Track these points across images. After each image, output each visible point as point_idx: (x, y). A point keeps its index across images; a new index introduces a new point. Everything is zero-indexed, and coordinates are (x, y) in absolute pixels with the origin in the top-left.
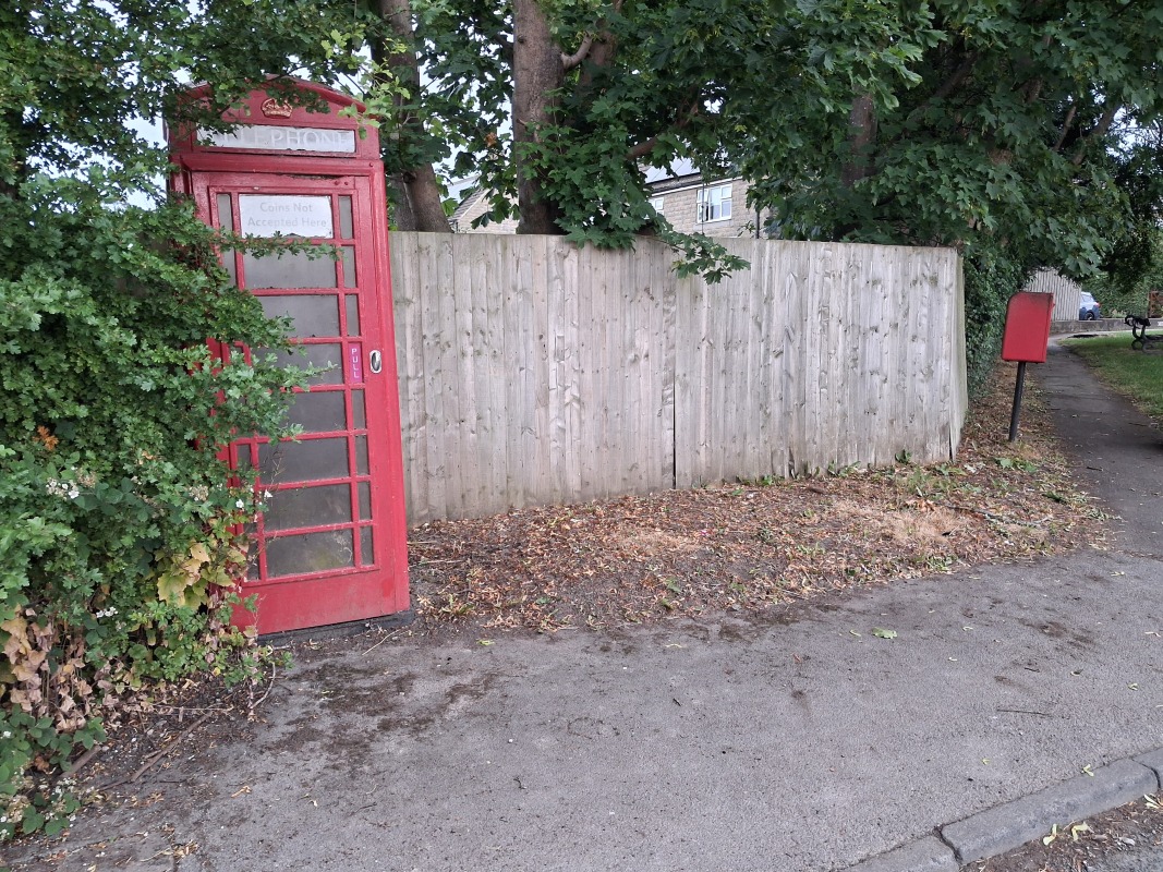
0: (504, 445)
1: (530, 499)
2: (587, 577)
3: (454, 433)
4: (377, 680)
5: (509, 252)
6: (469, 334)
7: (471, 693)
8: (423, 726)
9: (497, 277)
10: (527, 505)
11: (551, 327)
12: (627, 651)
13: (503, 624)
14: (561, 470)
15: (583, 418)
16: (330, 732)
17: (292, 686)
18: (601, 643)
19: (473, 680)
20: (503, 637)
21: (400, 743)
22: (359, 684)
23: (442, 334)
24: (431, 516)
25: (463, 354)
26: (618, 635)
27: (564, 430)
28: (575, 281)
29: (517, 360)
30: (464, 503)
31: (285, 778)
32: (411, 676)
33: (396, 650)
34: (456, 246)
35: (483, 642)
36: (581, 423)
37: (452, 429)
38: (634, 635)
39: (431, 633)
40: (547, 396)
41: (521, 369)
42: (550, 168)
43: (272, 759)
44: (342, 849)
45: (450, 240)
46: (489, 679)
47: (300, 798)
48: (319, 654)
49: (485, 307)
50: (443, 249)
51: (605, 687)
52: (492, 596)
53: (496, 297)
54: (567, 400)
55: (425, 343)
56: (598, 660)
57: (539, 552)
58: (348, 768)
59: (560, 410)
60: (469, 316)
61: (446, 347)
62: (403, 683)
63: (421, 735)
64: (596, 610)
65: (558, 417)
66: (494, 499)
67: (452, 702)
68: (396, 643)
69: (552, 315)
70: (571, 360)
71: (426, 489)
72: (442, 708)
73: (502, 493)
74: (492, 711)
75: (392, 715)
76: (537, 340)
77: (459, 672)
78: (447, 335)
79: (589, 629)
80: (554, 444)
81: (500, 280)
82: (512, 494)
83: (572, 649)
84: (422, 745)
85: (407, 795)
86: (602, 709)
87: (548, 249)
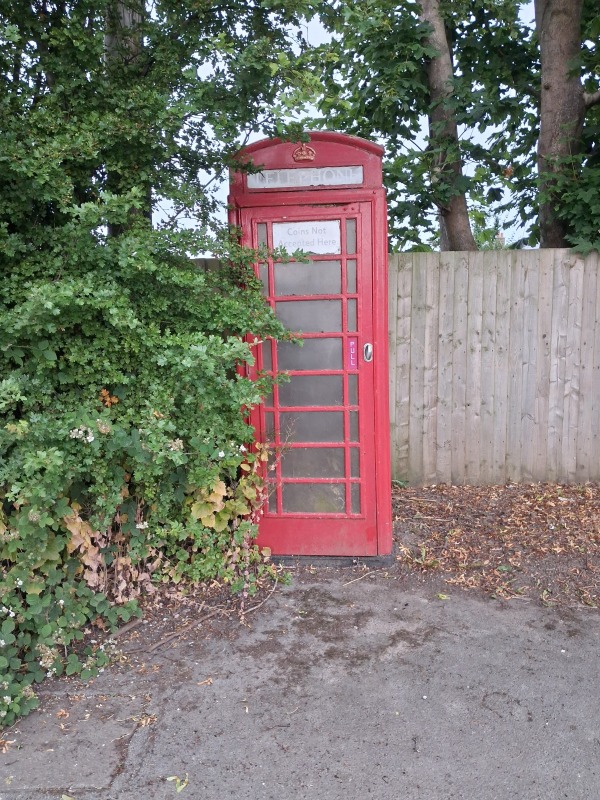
0: (504, 427)
1: (526, 475)
2: (554, 553)
3: (460, 414)
4: (343, 610)
5: (519, 265)
6: (478, 333)
7: (411, 641)
8: (359, 662)
9: (506, 286)
10: (523, 480)
11: (555, 327)
12: (572, 633)
13: (463, 583)
14: (557, 453)
15: (582, 408)
16: (288, 649)
17: (282, 601)
18: (547, 620)
19: (418, 629)
20: (460, 594)
21: (334, 673)
22: (329, 610)
23: (455, 334)
24: (439, 479)
25: (472, 350)
26: (569, 615)
27: (562, 419)
28: (580, 288)
29: (521, 356)
30: (466, 471)
31: (239, 680)
32: (370, 614)
33: (369, 587)
34: (472, 261)
35: (441, 595)
36: (579, 413)
37: (459, 412)
38: (584, 618)
39: (402, 578)
40: (547, 388)
41: (524, 364)
42: (564, 191)
43: (238, 660)
44: (244, 762)
45: (466, 257)
46: (431, 632)
47: (240, 701)
48: (313, 578)
49: (494, 311)
50: (461, 264)
51: (535, 666)
52: (461, 556)
53: (505, 303)
54: (566, 392)
55: (440, 340)
56: (538, 636)
57: (518, 523)
58: (285, 685)
59: (559, 400)
60: (479, 319)
61: (458, 344)
62: (361, 618)
63: (354, 670)
64: (553, 585)
65: (557, 407)
66: (493, 472)
67: (391, 645)
68: (372, 581)
69: (556, 318)
70: (572, 357)
71: (435, 457)
72: (382, 649)
73: (500, 467)
74: (421, 662)
75: (340, 645)
76: (540, 339)
77: (409, 619)
78: (459, 334)
79: (541, 604)
80: (551, 430)
81: (509, 288)
82: (510, 469)
83: (518, 620)
84: (350, 679)
85: (317, 725)
86: (524, 689)
87: (555, 260)
